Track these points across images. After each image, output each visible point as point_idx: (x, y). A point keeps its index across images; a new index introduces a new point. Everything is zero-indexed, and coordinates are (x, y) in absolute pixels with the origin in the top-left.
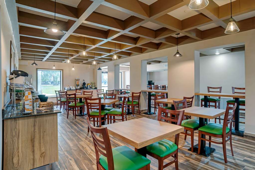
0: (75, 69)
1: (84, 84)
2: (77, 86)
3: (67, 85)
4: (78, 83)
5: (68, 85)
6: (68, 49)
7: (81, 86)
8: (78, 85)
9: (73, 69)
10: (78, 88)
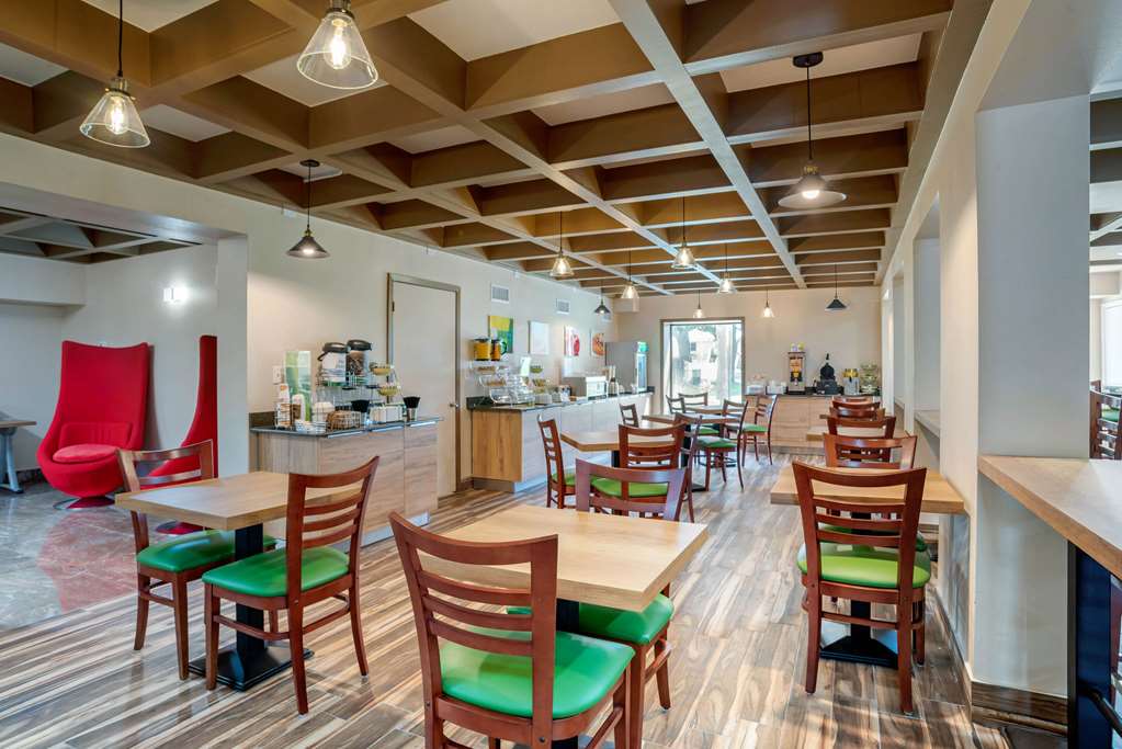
0: (774, 311)
1: (827, 372)
2: (792, 380)
3: (759, 377)
4: (797, 369)
5: (764, 375)
6: (628, 249)
7: (811, 378)
8: (796, 375)
9: (767, 313)
10: (800, 387)
